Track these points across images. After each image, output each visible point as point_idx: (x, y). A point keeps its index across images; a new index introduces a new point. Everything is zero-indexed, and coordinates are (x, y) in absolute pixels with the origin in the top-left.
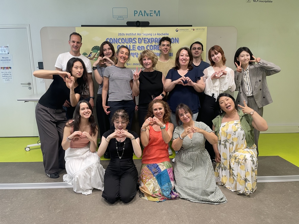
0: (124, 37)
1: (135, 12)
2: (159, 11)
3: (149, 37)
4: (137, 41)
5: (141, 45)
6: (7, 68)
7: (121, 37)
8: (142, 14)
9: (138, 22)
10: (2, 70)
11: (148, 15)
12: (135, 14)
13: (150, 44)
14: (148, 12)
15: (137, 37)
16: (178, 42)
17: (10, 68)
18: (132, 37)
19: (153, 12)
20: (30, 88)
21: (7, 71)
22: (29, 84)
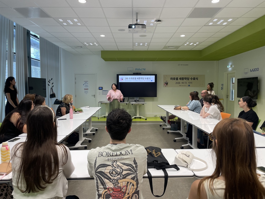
1: (136, 69)
2: (145, 69)
9: (137, 73)
10: (85, 90)
11: (141, 70)
17: (88, 89)
20: (95, 97)
22: (94, 95)
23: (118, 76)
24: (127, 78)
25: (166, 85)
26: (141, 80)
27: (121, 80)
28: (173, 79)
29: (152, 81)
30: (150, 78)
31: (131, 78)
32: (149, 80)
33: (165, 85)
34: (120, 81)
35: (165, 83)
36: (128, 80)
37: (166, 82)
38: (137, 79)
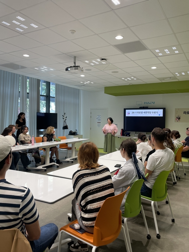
1: (145, 103)
6: (99, 123)
9: (144, 107)
11: (150, 104)
19: (152, 102)
21: (99, 124)
23: (125, 110)
24: (134, 113)
25: (178, 120)
26: (147, 114)
27: (128, 114)
28: (187, 113)
29: (159, 115)
30: (157, 112)
31: (138, 112)
32: (156, 114)
33: (176, 119)
34: (127, 116)
35: (177, 118)
36: (135, 114)
37: (178, 116)
38: (143, 114)
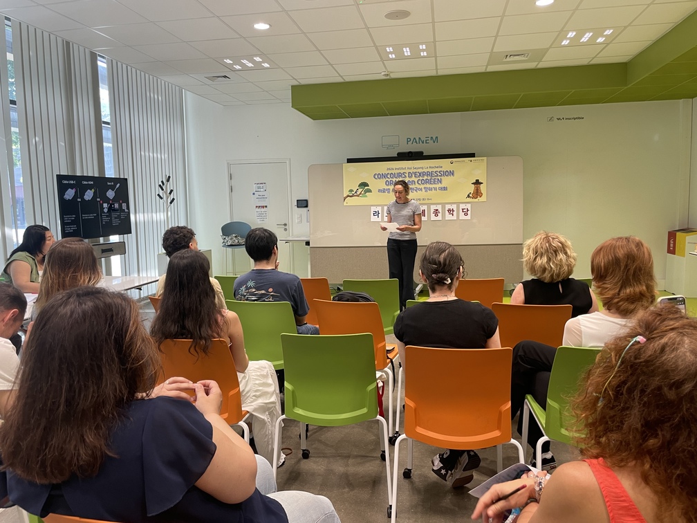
0: (393, 172)
2: (437, 137)
3: (420, 171)
4: (407, 175)
5: (411, 180)
6: (263, 207)
7: (390, 172)
8: (416, 142)
9: (410, 152)
10: (257, 209)
11: (423, 143)
12: (408, 141)
13: (421, 178)
14: (423, 139)
15: (407, 171)
16: (453, 174)
17: (266, 207)
18: (402, 171)
19: (430, 139)
20: (286, 230)
21: (263, 210)
